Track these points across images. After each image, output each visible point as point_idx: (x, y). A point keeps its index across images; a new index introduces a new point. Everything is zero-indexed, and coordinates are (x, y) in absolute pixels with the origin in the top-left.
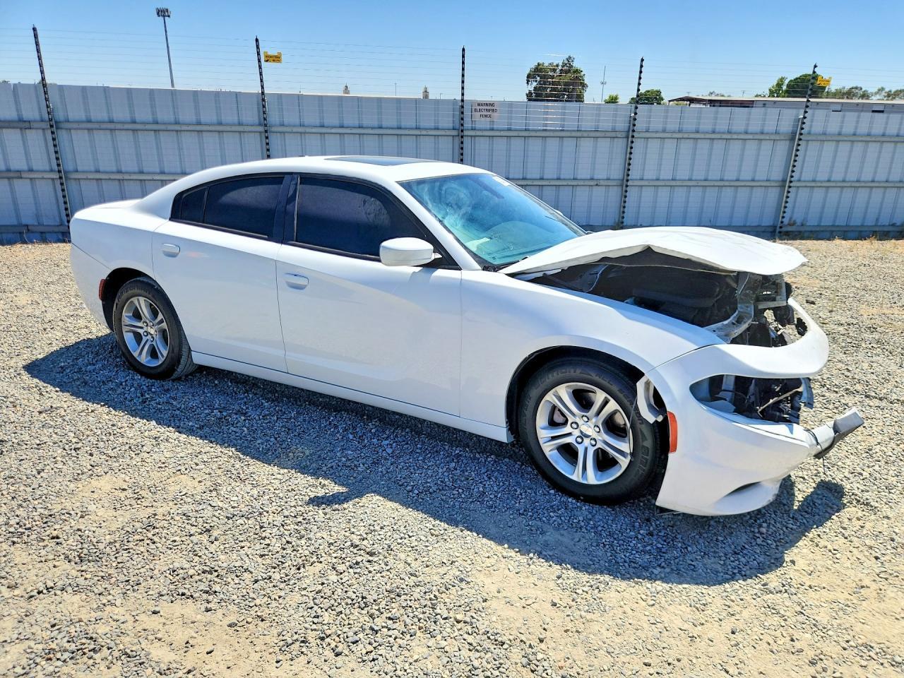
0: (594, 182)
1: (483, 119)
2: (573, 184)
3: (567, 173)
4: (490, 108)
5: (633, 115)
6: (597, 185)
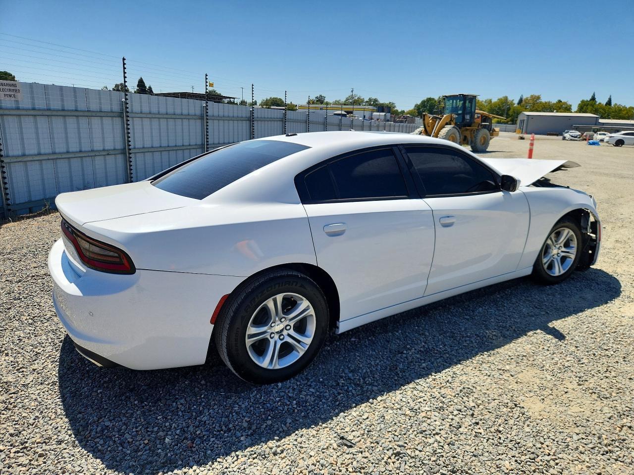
0: (107, 153)
1: (8, 98)
2: (92, 155)
3: (86, 147)
4: (12, 88)
5: (124, 100)
6: (108, 154)
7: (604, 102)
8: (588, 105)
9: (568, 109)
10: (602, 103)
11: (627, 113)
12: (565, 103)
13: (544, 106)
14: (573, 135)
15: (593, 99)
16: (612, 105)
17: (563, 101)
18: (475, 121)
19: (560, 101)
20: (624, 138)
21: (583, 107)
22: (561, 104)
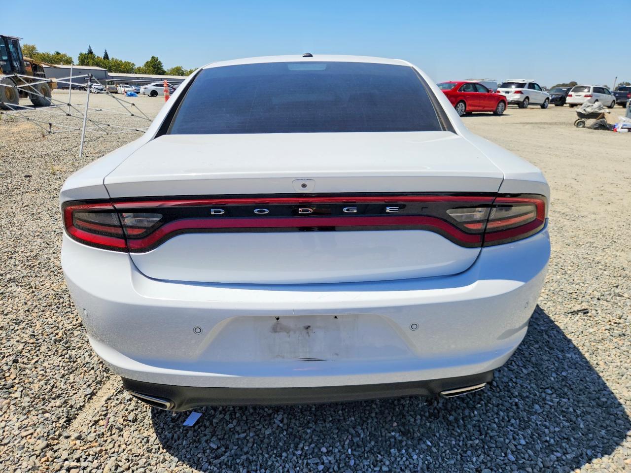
7: (102, 56)
8: (87, 58)
9: (69, 61)
10: (100, 57)
11: (125, 67)
12: (65, 56)
13: (43, 57)
14: (99, 88)
15: (90, 52)
16: (110, 59)
17: (61, 54)
18: (26, 69)
19: (58, 53)
20: (156, 88)
21: (84, 60)
22: (60, 56)
